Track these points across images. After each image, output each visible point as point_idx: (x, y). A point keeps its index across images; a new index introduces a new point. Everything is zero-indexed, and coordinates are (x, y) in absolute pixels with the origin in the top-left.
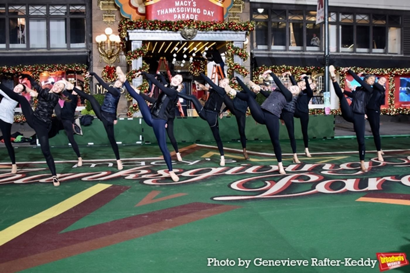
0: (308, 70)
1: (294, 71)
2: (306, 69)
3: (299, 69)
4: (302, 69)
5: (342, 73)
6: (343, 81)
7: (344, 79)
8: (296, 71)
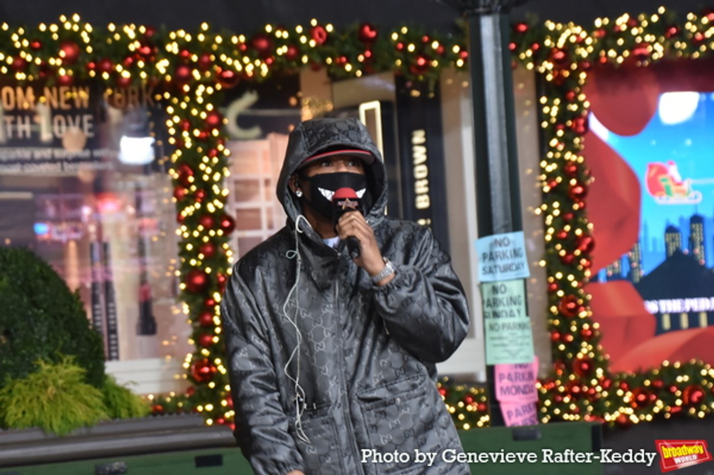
0: (282, 50)
1: (162, 66)
2: (263, 44)
3: (204, 49)
4: (227, 48)
5: (560, 64)
6: (570, 133)
7: (575, 116)
8: (177, 62)
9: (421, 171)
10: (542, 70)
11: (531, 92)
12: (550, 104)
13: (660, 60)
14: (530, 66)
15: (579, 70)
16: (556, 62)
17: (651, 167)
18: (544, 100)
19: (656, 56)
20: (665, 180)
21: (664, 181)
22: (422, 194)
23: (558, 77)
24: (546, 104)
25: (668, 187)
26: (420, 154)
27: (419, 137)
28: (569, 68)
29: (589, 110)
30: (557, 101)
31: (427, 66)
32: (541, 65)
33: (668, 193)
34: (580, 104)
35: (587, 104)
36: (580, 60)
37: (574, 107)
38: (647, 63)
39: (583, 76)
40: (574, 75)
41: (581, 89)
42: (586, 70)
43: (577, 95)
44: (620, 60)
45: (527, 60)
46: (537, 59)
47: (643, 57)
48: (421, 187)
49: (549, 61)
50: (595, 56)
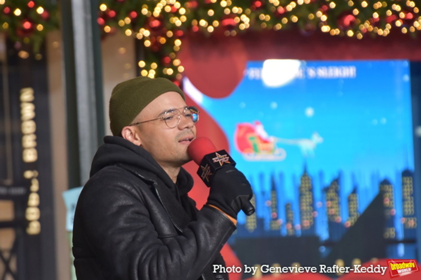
9: (29, 127)
10: (139, 36)
11: (131, 56)
12: (148, 68)
13: (247, 30)
14: (129, 32)
15: (175, 37)
16: (153, 30)
17: (240, 127)
18: (142, 64)
19: (243, 27)
20: (253, 138)
21: (251, 139)
22: (29, 148)
23: (155, 43)
24: (144, 68)
25: (255, 146)
26: (28, 111)
27: (27, 95)
28: (165, 35)
29: (184, 74)
30: (154, 65)
31: (33, 30)
32: (138, 32)
33: (256, 150)
34: (175, 69)
35: (181, 69)
36: (174, 28)
37: (170, 71)
38: (234, 33)
39: (178, 43)
40: (170, 42)
41: (176, 56)
42: (180, 38)
43: (172, 60)
44: (211, 29)
45: (126, 27)
46: (135, 26)
47: (230, 27)
48: (29, 141)
49: (146, 29)
50: (187, 26)
